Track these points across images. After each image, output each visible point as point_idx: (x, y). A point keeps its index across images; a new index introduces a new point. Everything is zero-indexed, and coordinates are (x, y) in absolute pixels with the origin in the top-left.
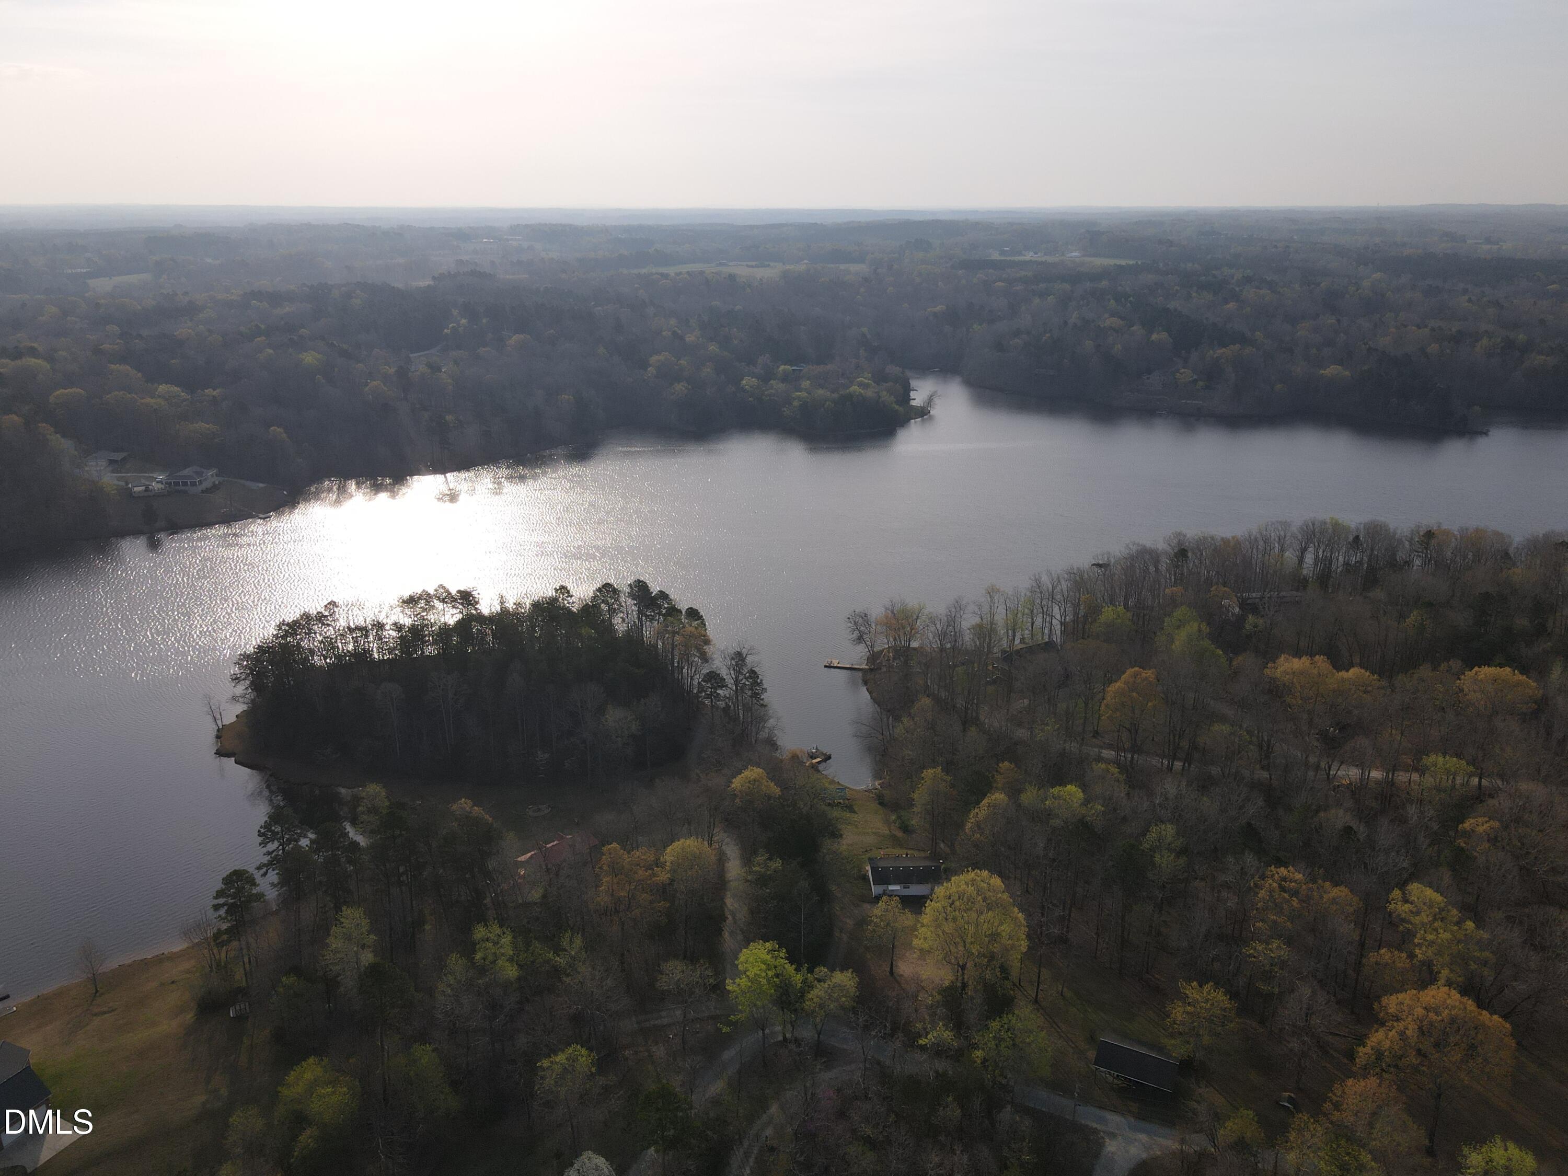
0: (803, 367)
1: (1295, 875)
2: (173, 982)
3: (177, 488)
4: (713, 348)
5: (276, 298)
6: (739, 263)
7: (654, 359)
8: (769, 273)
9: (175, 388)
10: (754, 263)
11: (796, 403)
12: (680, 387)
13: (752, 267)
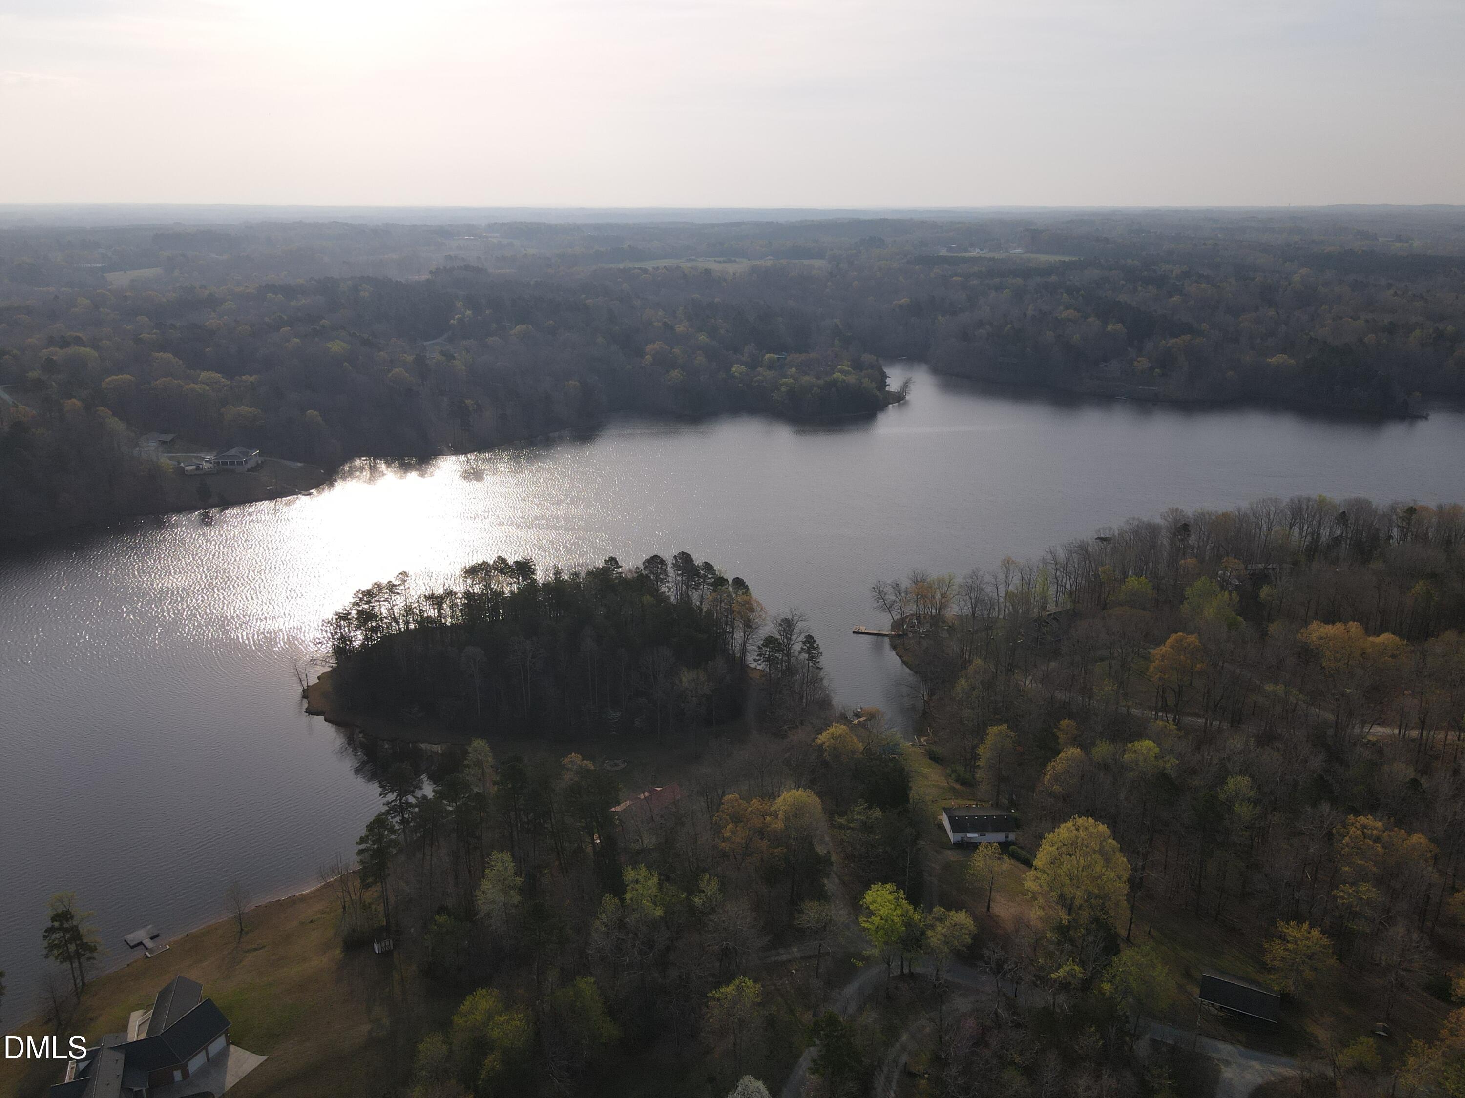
0: (784, 355)
1: (1373, 823)
2: (311, 922)
3: (225, 467)
4: (703, 337)
5: (289, 291)
6: (707, 259)
7: (649, 348)
8: (738, 268)
9: (216, 374)
10: (721, 259)
11: (783, 389)
12: (675, 374)
13: (720, 262)
